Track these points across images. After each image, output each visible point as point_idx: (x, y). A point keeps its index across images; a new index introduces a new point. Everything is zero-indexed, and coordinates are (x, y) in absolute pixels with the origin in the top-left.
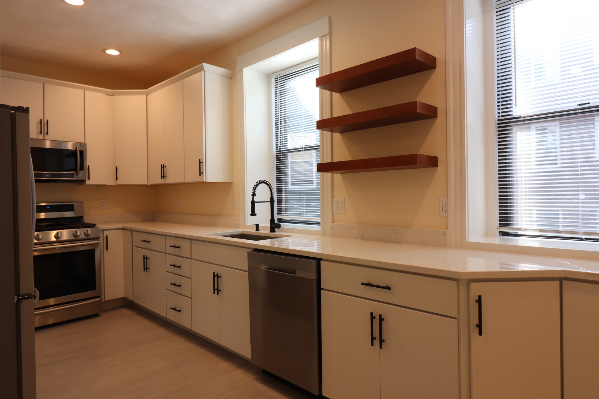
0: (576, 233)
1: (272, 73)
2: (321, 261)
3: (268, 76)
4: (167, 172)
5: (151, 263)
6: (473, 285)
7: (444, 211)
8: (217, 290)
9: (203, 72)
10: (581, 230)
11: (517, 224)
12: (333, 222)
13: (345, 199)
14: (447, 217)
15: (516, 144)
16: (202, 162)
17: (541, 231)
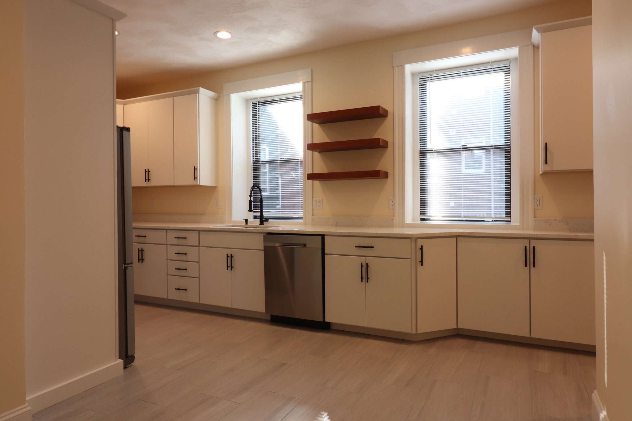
0: (460, 217)
1: (251, 99)
2: (325, 237)
3: (247, 101)
4: (152, 175)
5: (146, 256)
6: (419, 241)
7: (392, 205)
8: (230, 266)
9: (198, 94)
10: (463, 215)
11: (430, 213)
12: (313, 215)
13: (322, 199)
14: (394, 209)
15: (429, 166)
16: (196, 169)
17: (443, 217)
